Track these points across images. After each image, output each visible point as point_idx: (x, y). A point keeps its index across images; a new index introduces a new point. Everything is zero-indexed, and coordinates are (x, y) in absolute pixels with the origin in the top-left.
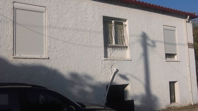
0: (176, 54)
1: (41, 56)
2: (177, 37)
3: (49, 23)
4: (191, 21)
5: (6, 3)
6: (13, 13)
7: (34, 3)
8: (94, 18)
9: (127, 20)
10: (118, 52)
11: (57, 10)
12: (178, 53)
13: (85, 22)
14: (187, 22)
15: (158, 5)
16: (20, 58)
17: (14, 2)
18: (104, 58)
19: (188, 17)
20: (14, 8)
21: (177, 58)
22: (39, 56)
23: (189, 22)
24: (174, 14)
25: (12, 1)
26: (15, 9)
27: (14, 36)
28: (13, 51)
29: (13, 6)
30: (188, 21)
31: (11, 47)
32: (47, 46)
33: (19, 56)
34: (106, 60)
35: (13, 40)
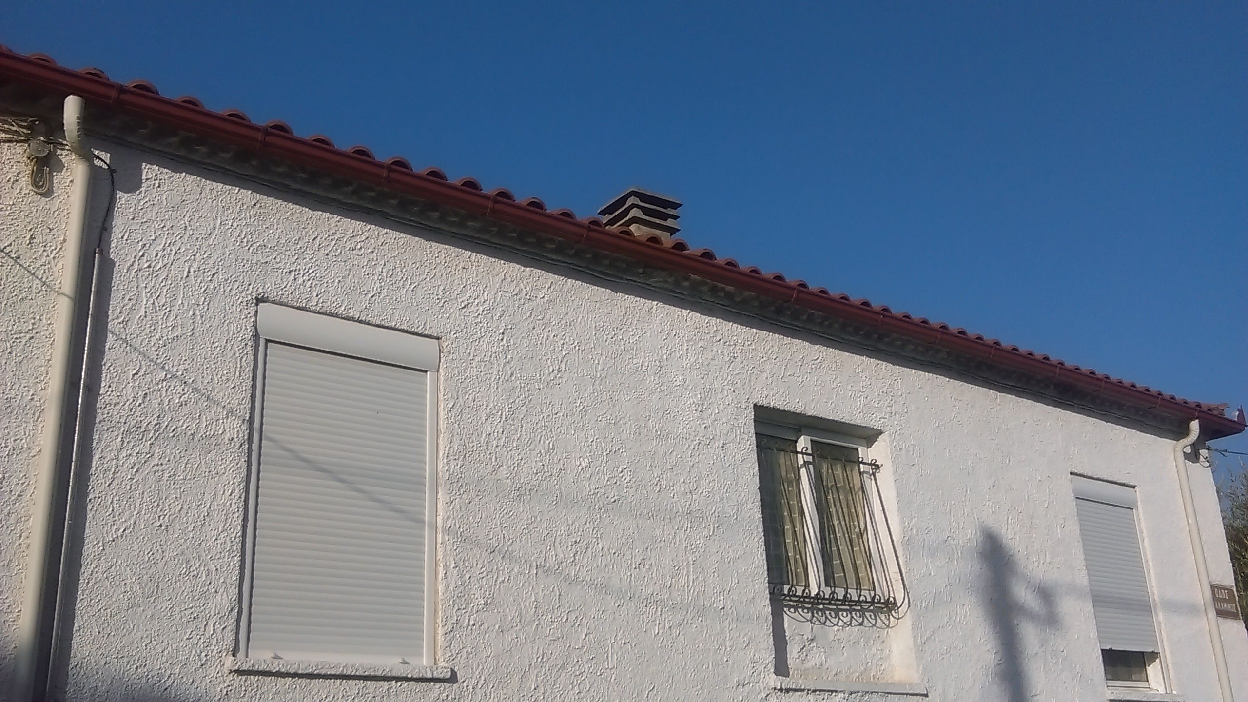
0: (1154, 656)
1: (404, 662)
2: (1147, 547)
3: (456, 440)
4: (1204, 452)
5: (214, 304)
6: (249, 370)
7: (377, 308)
8: (705, 415)
9: (880, 433)
10: (842, 635)
11: (502, 361)
12: (1166, 649)
13: (661, 437)
14: (1187, 456)
15: (1039, 353)
16: (279, 674)
17: (259, 301)
18: (774, 681)
19: (1195, 425)
20: (256, 336)
21: (1166, 679)
22: (390, 664)
23: (1193, 456)
24: (1120, 407)
25: (250, 294)
26: (262, 342)
27: (245, 520)
28: (238, 620)
29: (255, 326)
30: (1188, 450)
31: (225, 598)
32: (441, 588)
33: (268, 655)
34: (788, 691)
35: (237, 547)
